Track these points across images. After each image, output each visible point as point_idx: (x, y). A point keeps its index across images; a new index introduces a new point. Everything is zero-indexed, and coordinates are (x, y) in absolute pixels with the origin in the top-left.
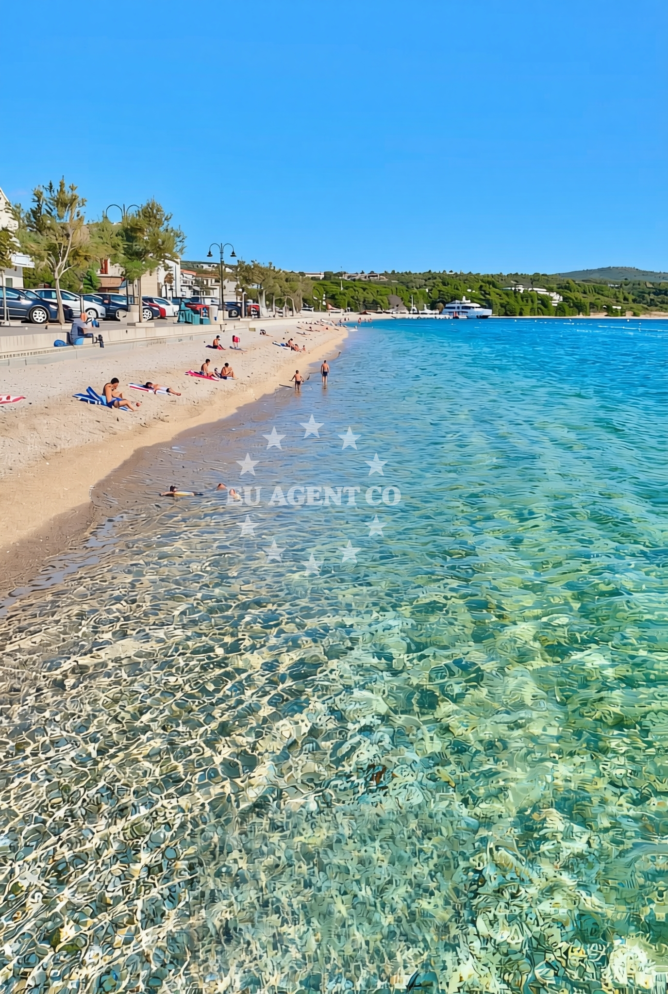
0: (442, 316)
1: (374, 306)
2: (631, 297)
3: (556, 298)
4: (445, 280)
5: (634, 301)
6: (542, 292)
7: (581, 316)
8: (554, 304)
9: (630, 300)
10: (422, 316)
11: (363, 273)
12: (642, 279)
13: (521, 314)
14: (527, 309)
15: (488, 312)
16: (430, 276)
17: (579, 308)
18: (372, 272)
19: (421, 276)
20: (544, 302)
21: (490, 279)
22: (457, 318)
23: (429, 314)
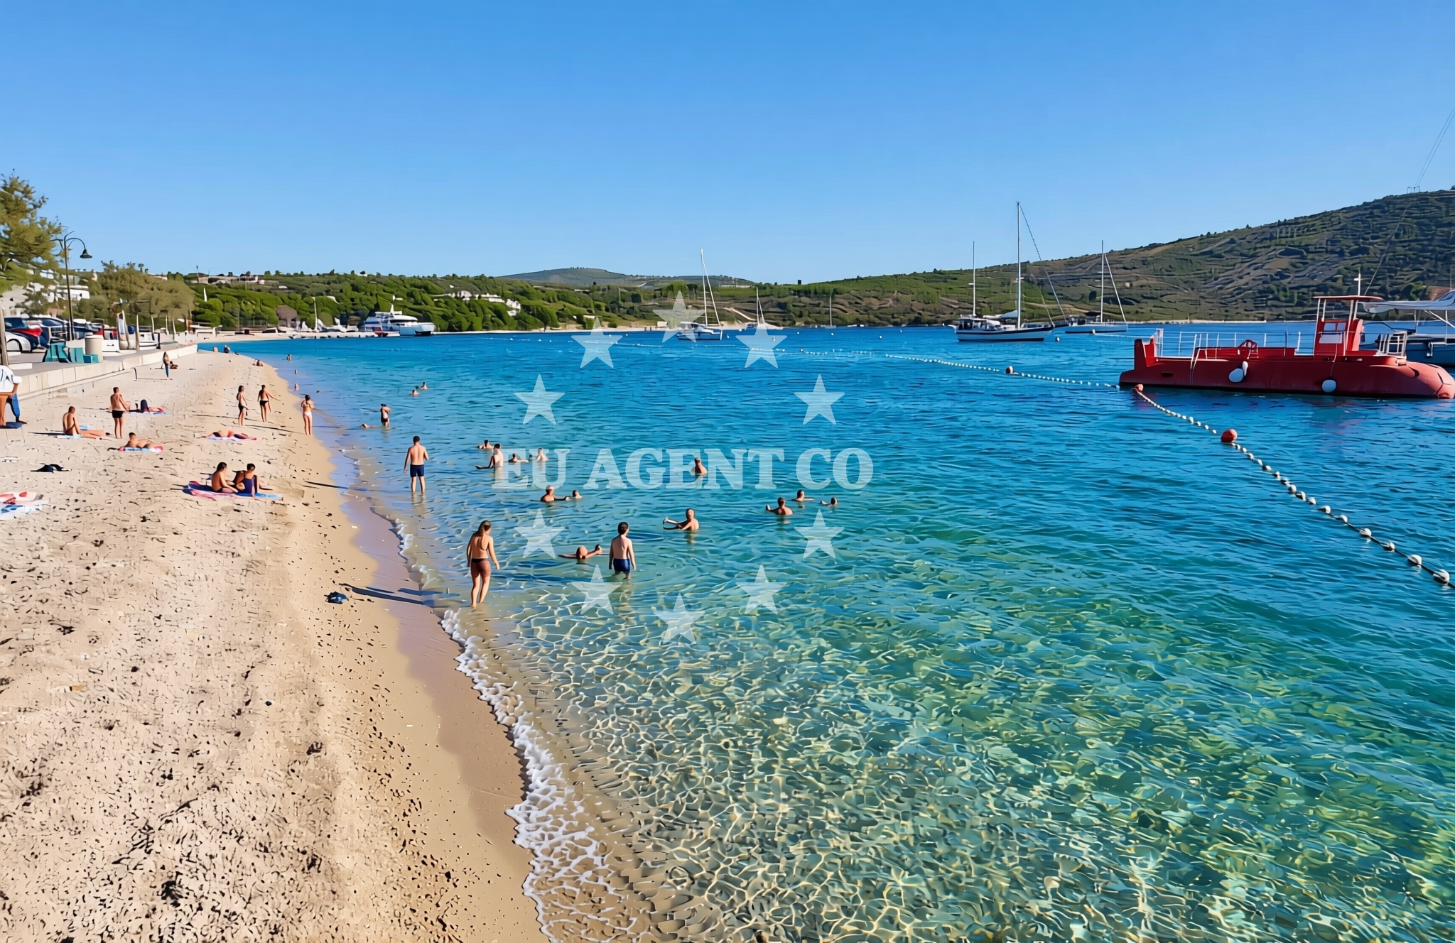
0: (363, 335)
1: (257, 321)
2: (603, 305)
3: (514, 307)
4: (356, 284)
5: (607, 310)
6: (493, 299)
7: (548, 330)
8: (511, 314)
9: (604, 309)
10: (334, 335)
11: (230, 274)
12: (612, 283)
13: (471, 328)
14: (478, 321)
15: (428, 327)
16: (332, 279)
17: (544, 319)
18: (248, 274)
19: (322, 280)
20: (499, 313)
21: (419, 283)
22: (385, 335)
23: (343, 331)
